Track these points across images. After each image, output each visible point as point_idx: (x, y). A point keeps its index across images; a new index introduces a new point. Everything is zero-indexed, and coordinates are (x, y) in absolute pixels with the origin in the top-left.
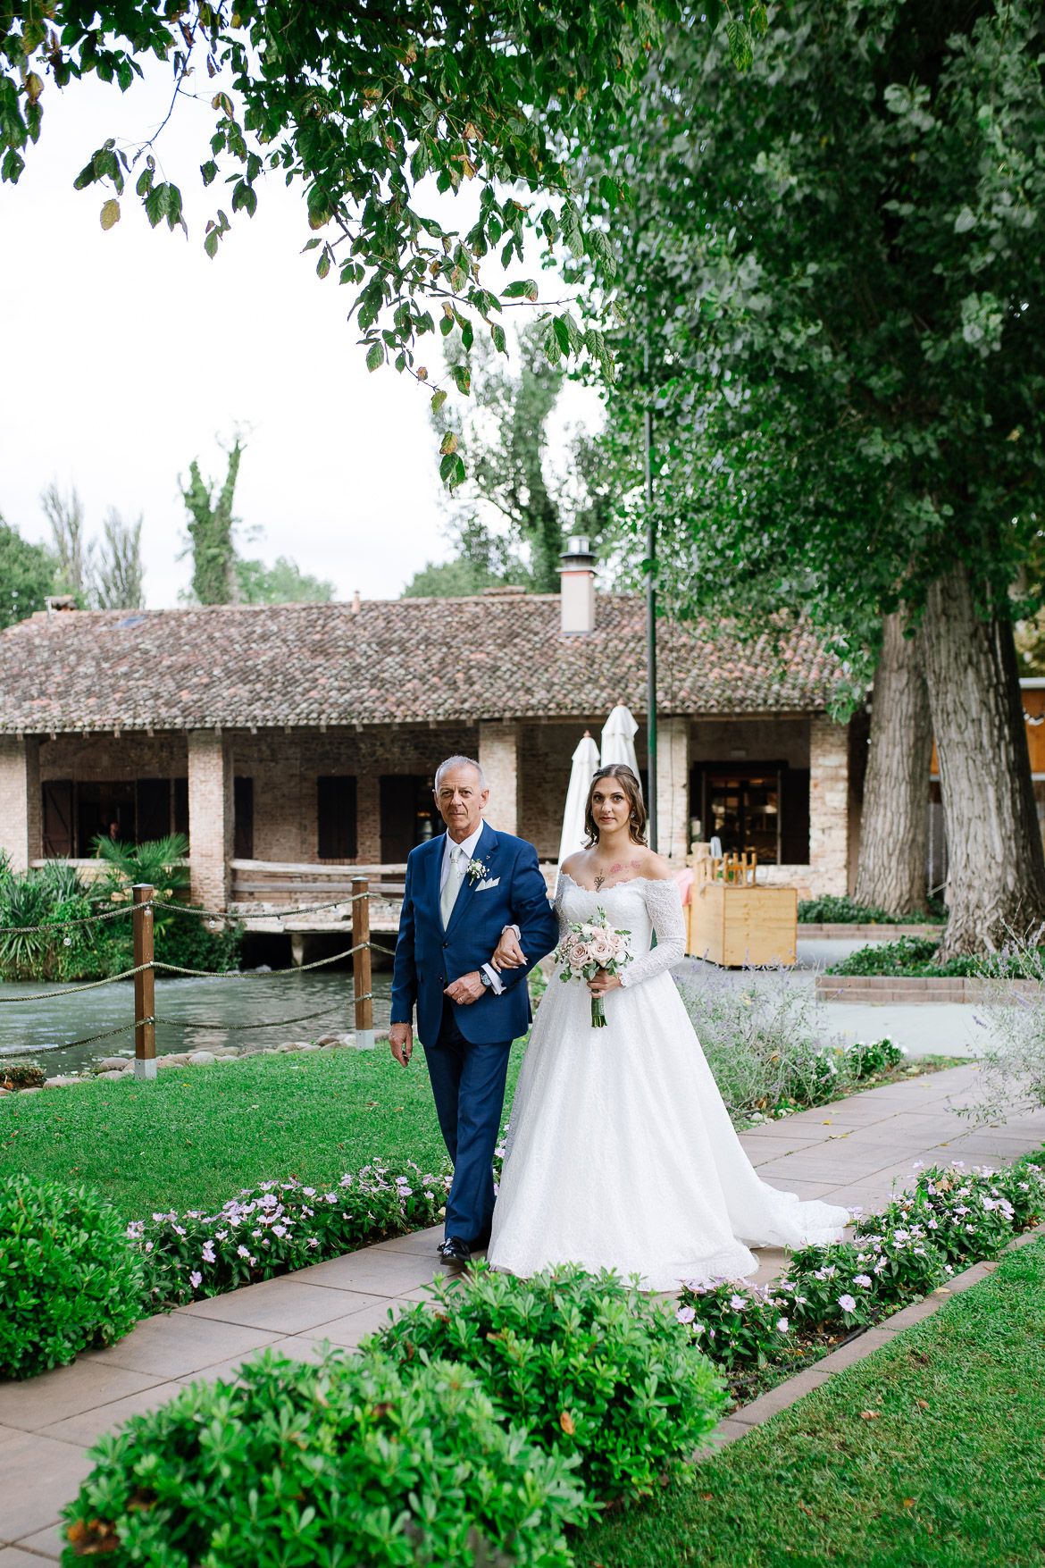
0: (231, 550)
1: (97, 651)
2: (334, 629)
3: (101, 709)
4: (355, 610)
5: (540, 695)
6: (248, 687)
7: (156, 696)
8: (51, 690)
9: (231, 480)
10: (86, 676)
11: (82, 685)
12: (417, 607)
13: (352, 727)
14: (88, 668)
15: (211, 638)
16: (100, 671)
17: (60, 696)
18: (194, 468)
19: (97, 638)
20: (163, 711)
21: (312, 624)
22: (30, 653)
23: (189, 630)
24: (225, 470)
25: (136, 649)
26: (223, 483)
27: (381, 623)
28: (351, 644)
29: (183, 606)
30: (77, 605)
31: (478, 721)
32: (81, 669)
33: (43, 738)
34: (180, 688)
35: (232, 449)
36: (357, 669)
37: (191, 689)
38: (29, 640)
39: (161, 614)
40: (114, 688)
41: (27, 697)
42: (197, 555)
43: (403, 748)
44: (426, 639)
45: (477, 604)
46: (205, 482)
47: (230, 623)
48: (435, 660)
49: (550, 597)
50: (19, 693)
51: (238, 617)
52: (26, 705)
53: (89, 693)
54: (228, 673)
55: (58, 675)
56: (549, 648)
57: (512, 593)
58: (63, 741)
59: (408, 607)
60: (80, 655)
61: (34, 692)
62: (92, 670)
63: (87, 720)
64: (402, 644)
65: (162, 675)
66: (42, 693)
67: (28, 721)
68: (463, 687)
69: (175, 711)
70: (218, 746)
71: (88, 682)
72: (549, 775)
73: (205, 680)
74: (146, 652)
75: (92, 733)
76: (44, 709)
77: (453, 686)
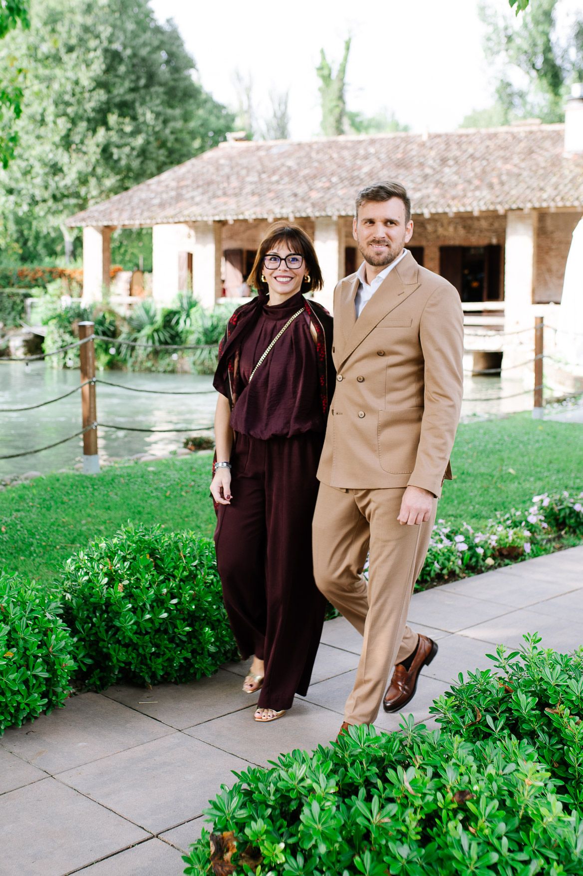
0: (344, 103)
1: (259, 167)
2: (412, 150)
3: (260, 204)
4: (425, 138)
5: (549, 192)
6: (356, 188)
7: (295, 195)
8: (230, 192)
9: (346, 59)
10: (251, 183)
11: (248, 189)
12: (467, 136)
13: (422, 215)
14: (253, 178)
15: (331, 158)
16: (261, 179)
17: (236, 195)
18: (322, 52)
19: (260, 159)
20: (299, 204)
21: (398, 147)
22: (217, 169)
23: (318, 153)
24: (343, 52)
25: (283, 165)
26: (340, 60)
27: (443, 146)
28: (422, 160)
29: (315, 139)
30: (248, 138)
31: (507, 211)
32: (249, 179)
33: (223, 223)
34: (311, 189)
35: (347, 38)
36: (426, 177)
37: (318, 190)
38: (217, 161)
39: (299, 145)
40: (269, 191)
41: (215, 196)
42: (323, 106)
43: (455, 228)
44: (472, 156)
45: (507, 133)
46: (329, 60)
47: (345, 148)
48: (478, 170)
49: (557, 127)
50: (210, 194)
51: (349, 145)
52: (214, 202)
53: (253, 194)
54: (342, 180)
55: (235, 183)
56: (556, 162)
57: (531, 125)
58: (238, 224)
59: (461, 136)
60: (249, 170)
61: (220, 193)
62: (256, 179)
63: (252, 211)
64: (456, 160)
65: (300, 182)
66: (225, 194)
67: (216, 212)
68: (497, 187)
69: (308, 204)
70: (334, 227)
71: (253, 186)
72: (554, 247)
73: (327, 185)
74: (289, 168)
75: (255, 220)
76: (225, 203)
77: (491, 186)
